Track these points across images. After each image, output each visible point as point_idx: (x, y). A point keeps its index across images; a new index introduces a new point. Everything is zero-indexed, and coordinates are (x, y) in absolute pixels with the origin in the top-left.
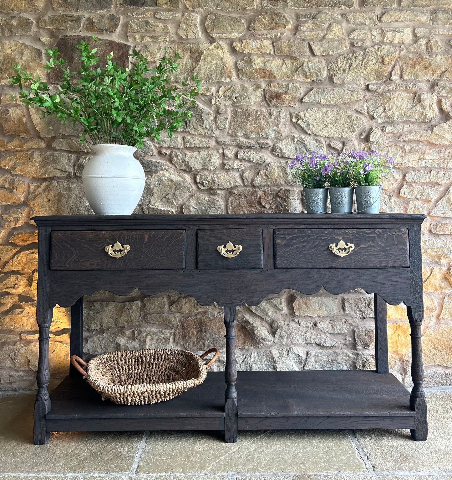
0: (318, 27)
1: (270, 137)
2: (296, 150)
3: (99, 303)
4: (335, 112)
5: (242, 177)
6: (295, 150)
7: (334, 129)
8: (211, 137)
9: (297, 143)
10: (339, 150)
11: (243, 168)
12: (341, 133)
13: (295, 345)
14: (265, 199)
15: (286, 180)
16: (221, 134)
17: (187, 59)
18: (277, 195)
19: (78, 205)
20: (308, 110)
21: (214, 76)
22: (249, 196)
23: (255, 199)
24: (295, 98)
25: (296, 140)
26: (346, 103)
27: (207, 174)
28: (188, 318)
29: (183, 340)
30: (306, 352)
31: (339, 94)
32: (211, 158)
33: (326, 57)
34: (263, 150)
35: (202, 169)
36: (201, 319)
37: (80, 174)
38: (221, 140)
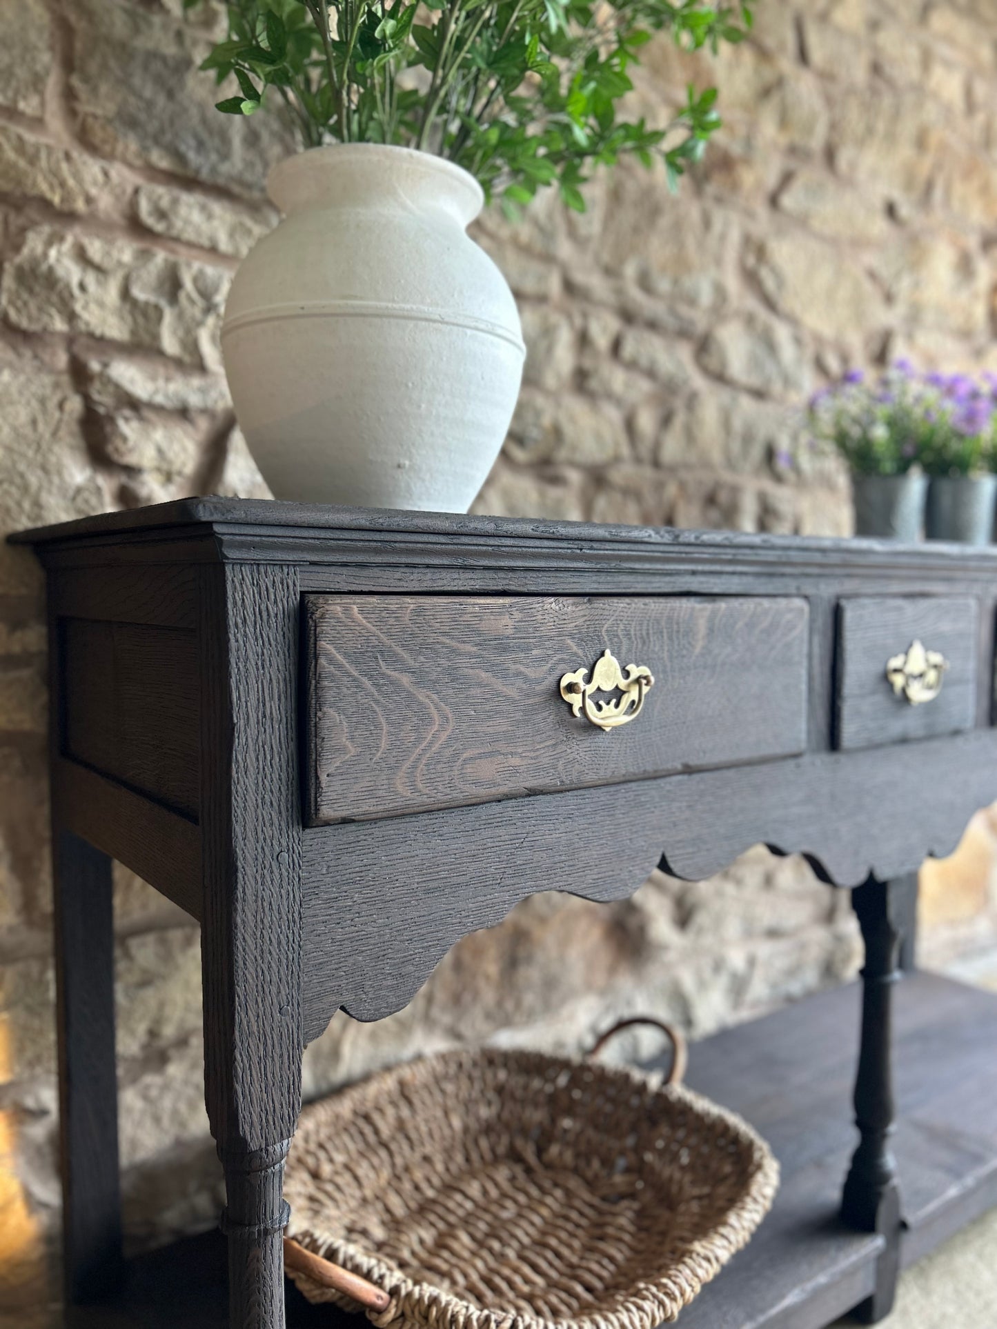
1: (701, 302)
3: (150, 939)
5: (630, 426)
7: (828, 310)
8: (548, 258)
9: (755, 340)
11: (635, 397)
15: (727, 452)
16: (578, 257)
18: (711, 501)
23: (660, 506)
27: (541, 402)
29: (455, 1009)
32: (552, 341)
33: (827, 77)
34: (682, 342)
36: (515, 924)
37: (30, 318)
38: (579, 277)
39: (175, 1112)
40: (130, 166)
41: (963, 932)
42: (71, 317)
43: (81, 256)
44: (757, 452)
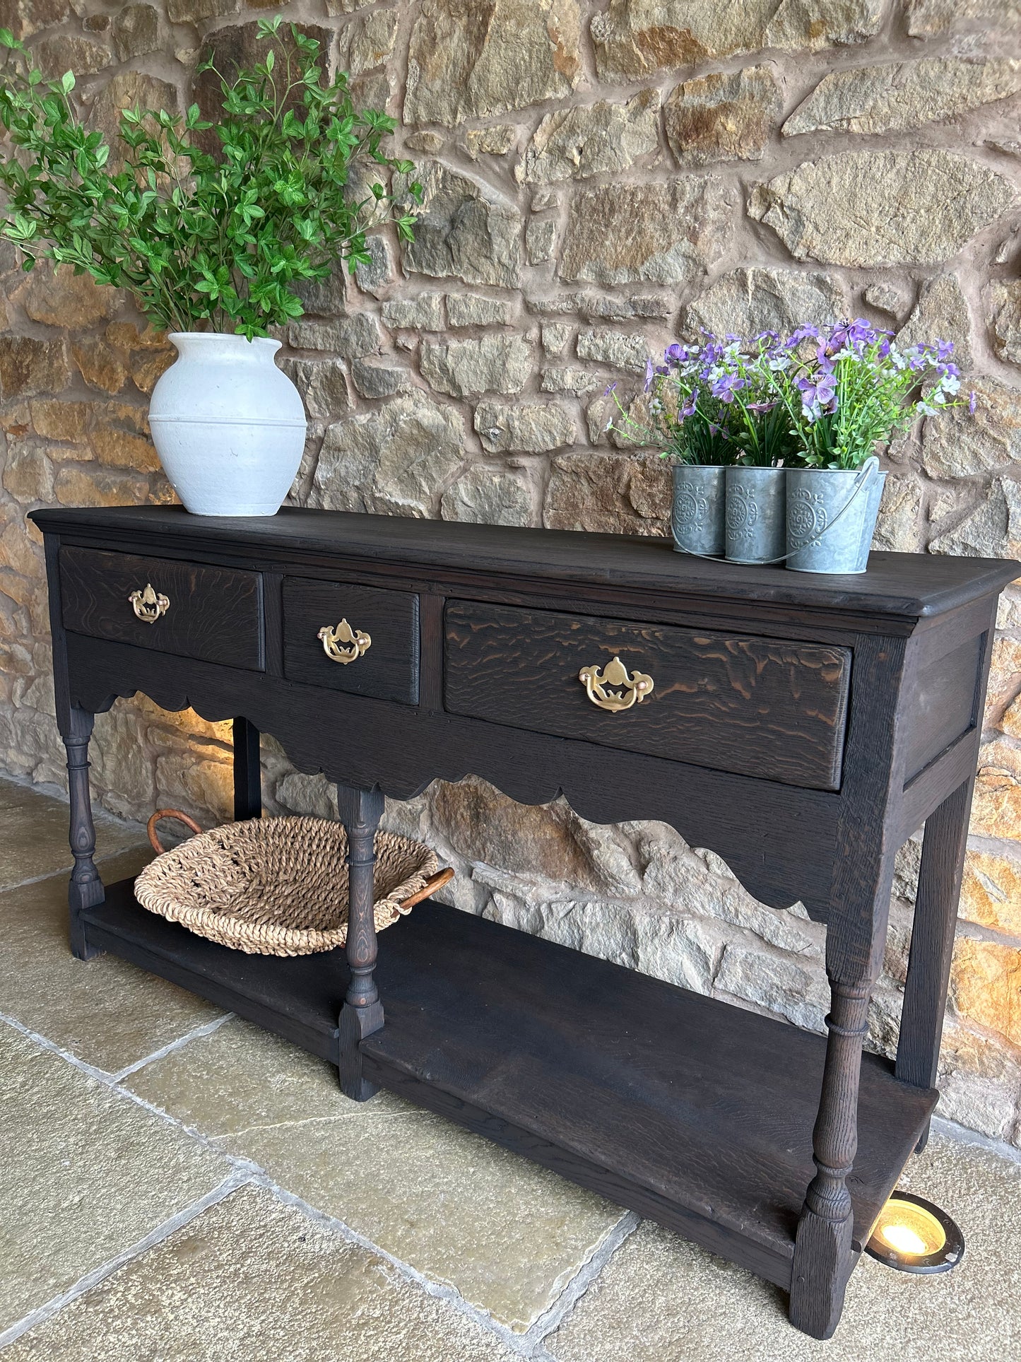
1: (670, 281)
2: (752, 322)
4: (902, 163)
5: (585, 417)
6: (747, 323)
8: (510, 291)
10: (900, 315)
11: (590, 388)
12: (916, 248)
13: (694, 916)
14: (643, 490)
16: (538, 279)
17: (459, 40)
20: (804, 165)
21: (525, 84)
22: (599, 477)
24: (758, 124)
25: (751, 287)
26: (948, 119)
27: (498, 407)
30: (720, 945)
31: (924, 82)
32: (507, 356)
34: (649, 327)
35: (487, 391)
38: (534, 297)
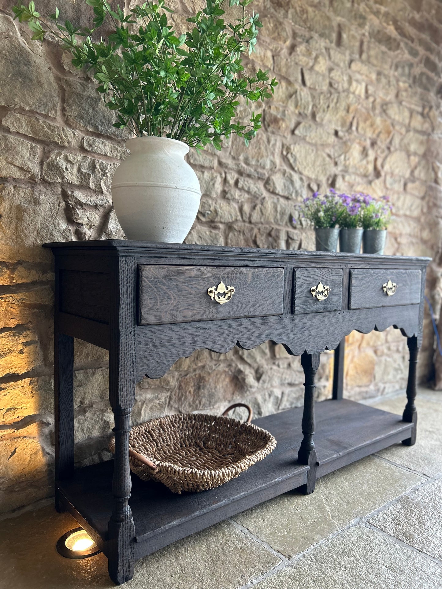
0: (308, 53)
1: (267, 167)
3: (82, 371)
4: (314, 152)
5: (241, 209)
6: (283, 187)
7: (312, 169)
8: (214, 155)
9: (286, 179)
11: (243, 200)
12: (317, 175)
13: (274, 387)
14: (260, 238)
15: (275, 218)
16: (224, 154)
18: (269, 234)
19: (51, 228)
20: (297, 144)
22: (247, 233)
23: (251, 236)
24: (288, 127)
25: (286, 175)
26: (322, 145)
27: (210, 202)
28: (186, 375)
29: (179, 402)
32: (215, 182)
33: (312, 89)
34: (260, 181)
36: (200, 375)
37: (51, 179)
38: (224, 161)
39: (88, 428)
40: (81, 131)
41: (364, 389)
42: (63, 178)
43: (66, 159)
44: (286, 218)
